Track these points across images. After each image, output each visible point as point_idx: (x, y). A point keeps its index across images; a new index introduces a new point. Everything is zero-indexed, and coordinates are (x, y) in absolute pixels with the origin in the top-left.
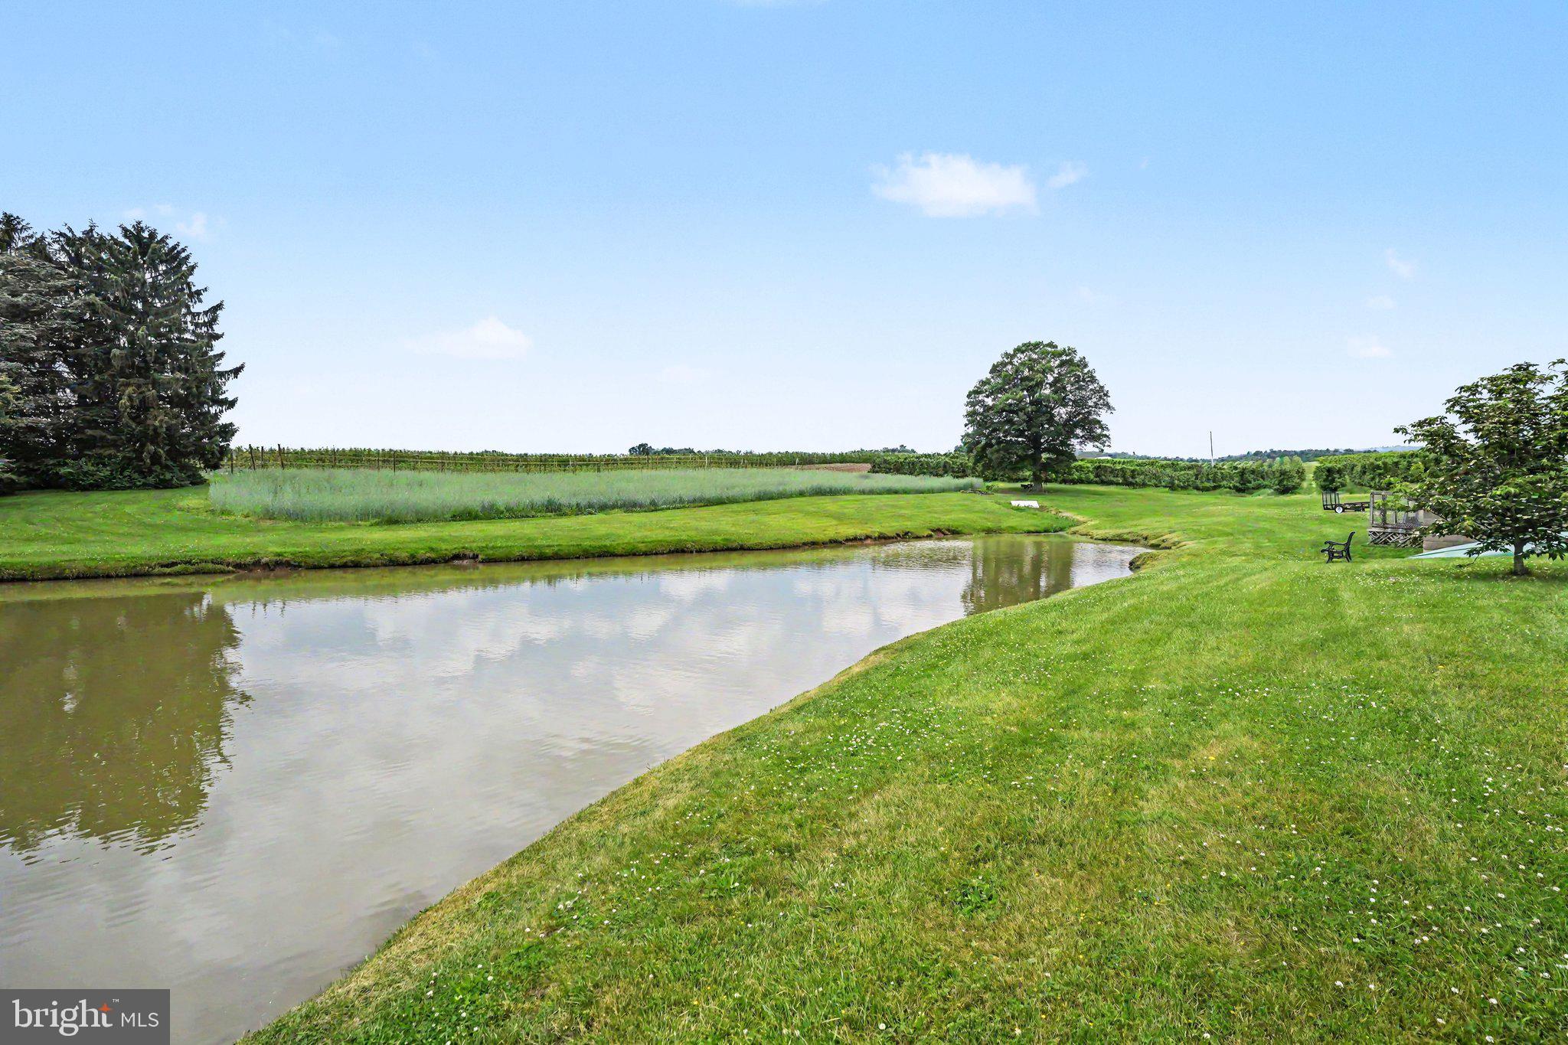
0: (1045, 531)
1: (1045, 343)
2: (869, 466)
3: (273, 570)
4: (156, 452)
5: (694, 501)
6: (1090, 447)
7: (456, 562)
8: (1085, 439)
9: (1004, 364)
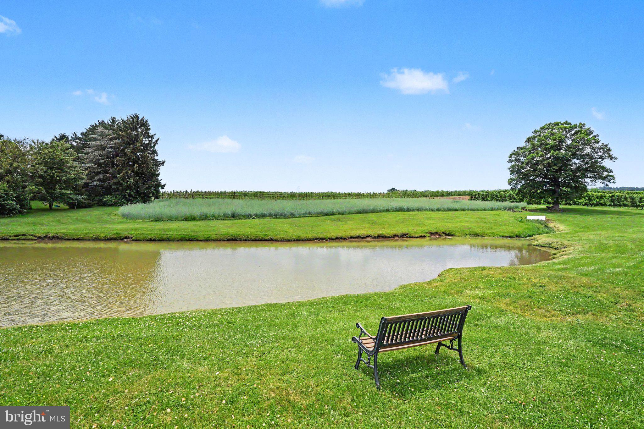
0: (517, 236)
1: (562, 122)
2: (469, 197)
3: (52, 240)
4: (130, 193)
5: (318, 213)
6: (599, 184)
7: (125, 240)
8: (595, 179)
9: (534, 138)
